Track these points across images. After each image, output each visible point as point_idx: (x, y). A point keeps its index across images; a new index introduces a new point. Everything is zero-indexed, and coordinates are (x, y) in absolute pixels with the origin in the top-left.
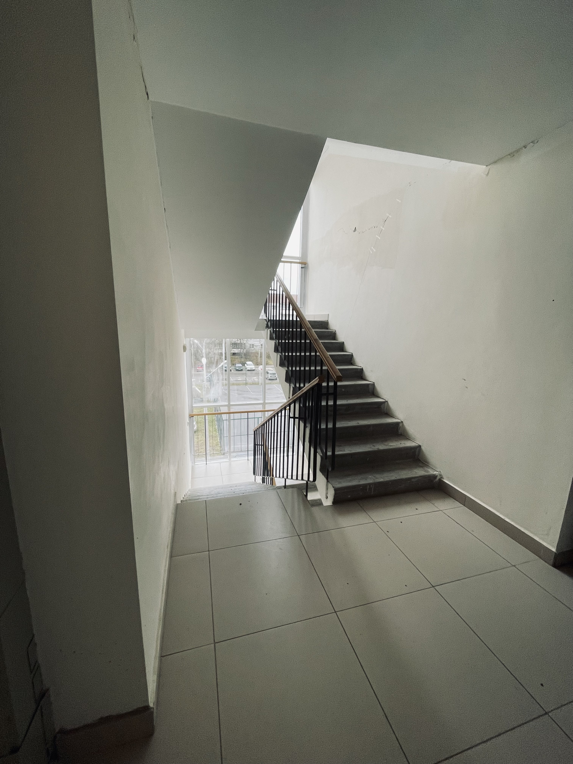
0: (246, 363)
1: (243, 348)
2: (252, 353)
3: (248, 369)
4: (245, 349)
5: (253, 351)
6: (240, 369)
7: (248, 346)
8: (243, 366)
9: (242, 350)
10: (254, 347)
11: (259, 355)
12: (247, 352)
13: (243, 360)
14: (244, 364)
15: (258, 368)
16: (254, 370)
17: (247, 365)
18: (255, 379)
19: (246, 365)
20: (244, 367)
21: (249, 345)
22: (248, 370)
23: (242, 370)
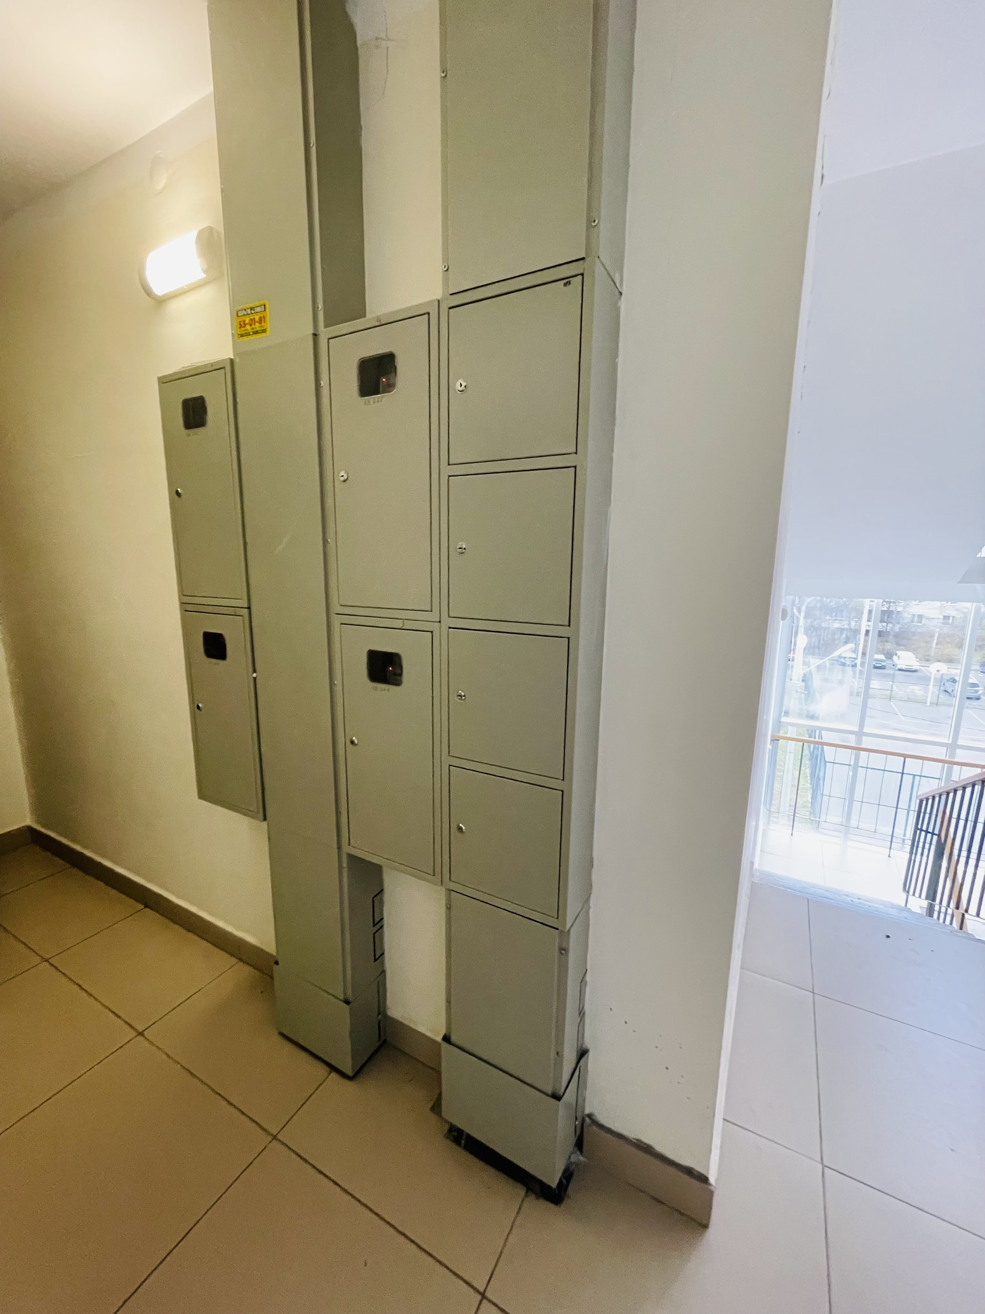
0: (896, 655)
1: (893, 621)
2: (914, 634)
3: (899, 667)
4: (898, 623)
5: (919, 630)
6: (880, 665)
7: (907, 616)
8: (887, 658)
9: (890, 625)
10: (924, 621)
11: (936, 638)
12: (903, 630)
13: (888, 646)
14: (889, 656)
15: (927, 668)
16: (915, 671)
17: (899, 657)
18: (917, 690)
19: (895, 658)
20: (889, 662)
21: (910, 616)
22: (900, 670)
23: (883, 668)
